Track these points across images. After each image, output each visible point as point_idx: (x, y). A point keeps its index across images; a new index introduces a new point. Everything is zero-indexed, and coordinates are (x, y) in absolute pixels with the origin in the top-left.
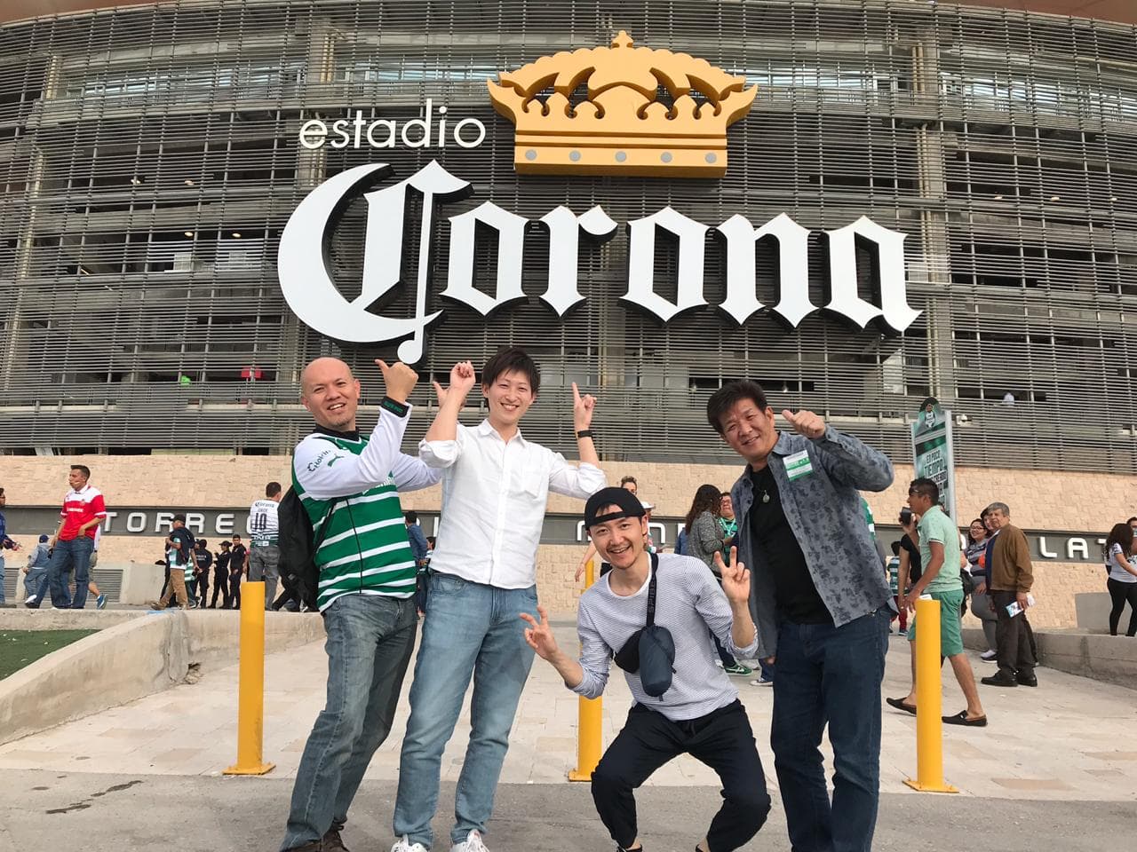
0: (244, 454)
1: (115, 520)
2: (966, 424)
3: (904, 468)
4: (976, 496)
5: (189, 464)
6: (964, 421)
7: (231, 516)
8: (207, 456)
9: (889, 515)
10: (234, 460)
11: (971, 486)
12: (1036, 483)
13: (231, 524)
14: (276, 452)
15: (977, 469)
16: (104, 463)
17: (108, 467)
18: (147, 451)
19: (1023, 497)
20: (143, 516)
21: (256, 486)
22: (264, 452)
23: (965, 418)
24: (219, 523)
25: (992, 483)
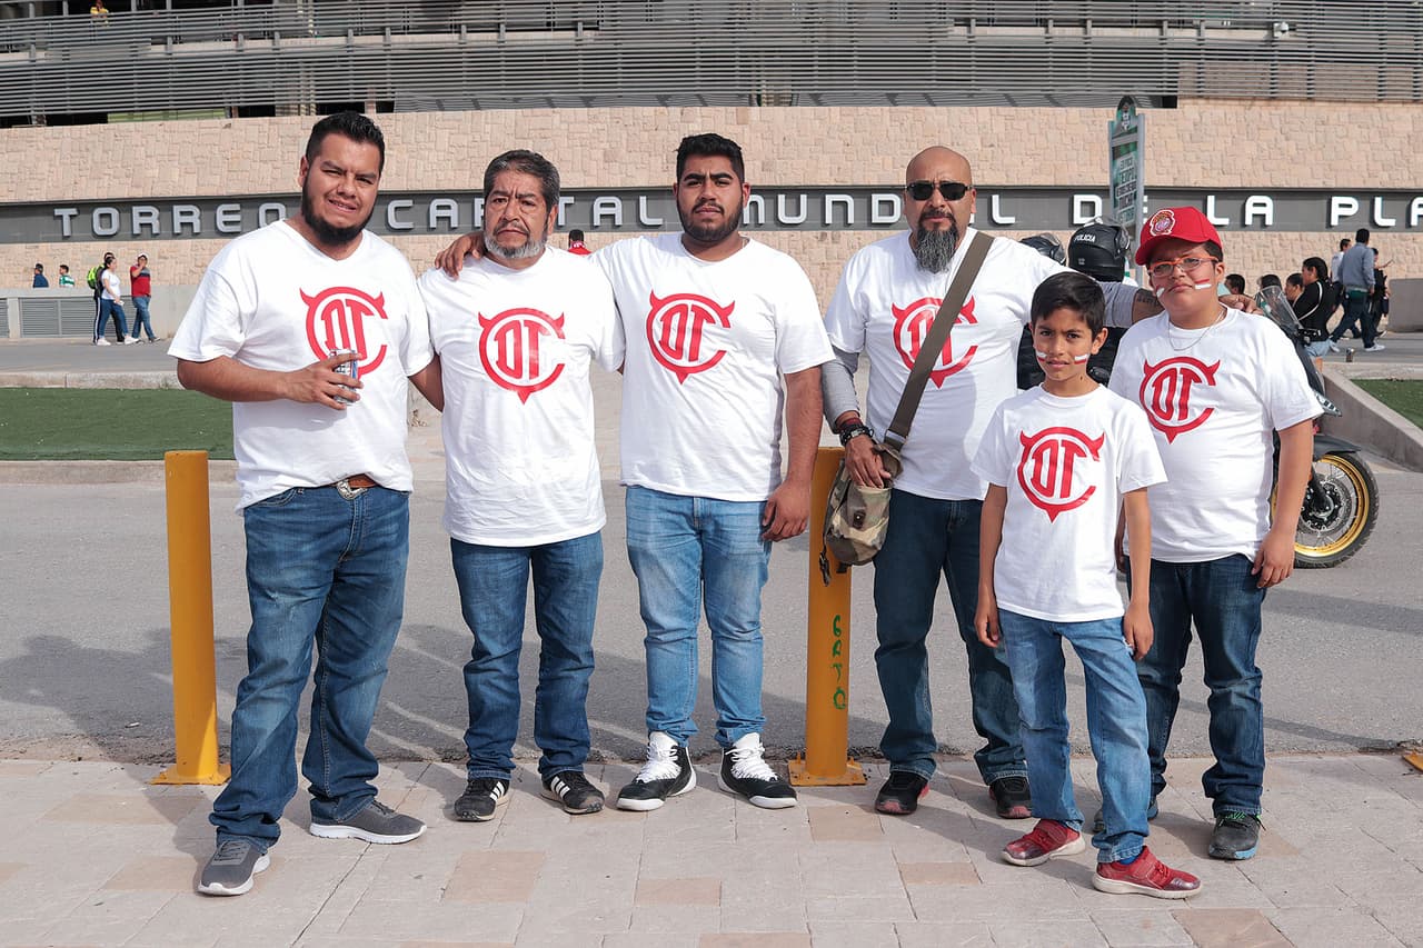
0: (241, 116)
1: (74, 220)
2: (1287, 36)
3: (1194, 104)
4: (1292, 143)
5: (167, 135)
6: (1284, 32)
7: (236, 207)
8: (190, 122)
9: (1168, 173)
10: (229, 126)
11: (1286, 129)
12: (1377, 118)
13: (236, 218)
14: (286, 111)
15: (1297, 103)
16: (47, 139)
17: (55, 143)
18: (101, 118)
19: (1358, 142)
20: (114, 212)
21: (265, 162)
22: (269, 111)
23: (1286, 27)
24: (221, 218)
25: (1316, 123)
